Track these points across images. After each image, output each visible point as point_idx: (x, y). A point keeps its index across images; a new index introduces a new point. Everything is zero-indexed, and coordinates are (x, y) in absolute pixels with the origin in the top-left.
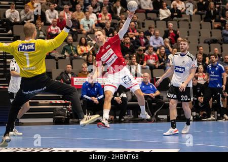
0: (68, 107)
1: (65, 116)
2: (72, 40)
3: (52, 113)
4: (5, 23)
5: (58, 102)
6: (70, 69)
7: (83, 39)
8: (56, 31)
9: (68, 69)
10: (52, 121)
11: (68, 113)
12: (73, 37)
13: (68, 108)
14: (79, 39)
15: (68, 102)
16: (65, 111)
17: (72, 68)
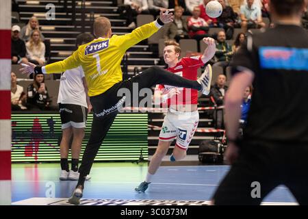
0: (221, 138)
1: (216, 152)
2: (224, 38)
3: (198, 147)
4: (124, 11)
5: (207, 130)
6: (224, 81)
7: (242, 36)
8: (199, 23)
9: (220, 80)
10: (198, 160)
11: (221, 147)
12: (226, 32)
13: (221, 140)
14: (235, 36)
15: (222, 131)
16: (216, 144)
17: (226, 80)
